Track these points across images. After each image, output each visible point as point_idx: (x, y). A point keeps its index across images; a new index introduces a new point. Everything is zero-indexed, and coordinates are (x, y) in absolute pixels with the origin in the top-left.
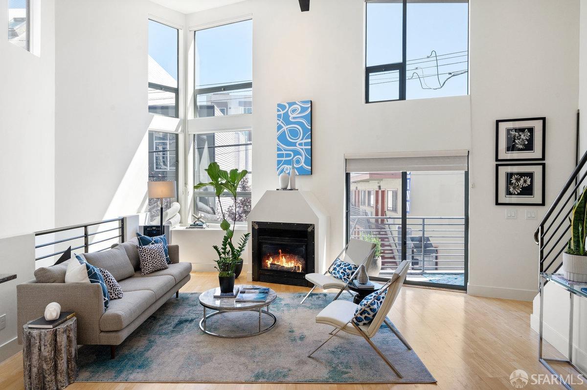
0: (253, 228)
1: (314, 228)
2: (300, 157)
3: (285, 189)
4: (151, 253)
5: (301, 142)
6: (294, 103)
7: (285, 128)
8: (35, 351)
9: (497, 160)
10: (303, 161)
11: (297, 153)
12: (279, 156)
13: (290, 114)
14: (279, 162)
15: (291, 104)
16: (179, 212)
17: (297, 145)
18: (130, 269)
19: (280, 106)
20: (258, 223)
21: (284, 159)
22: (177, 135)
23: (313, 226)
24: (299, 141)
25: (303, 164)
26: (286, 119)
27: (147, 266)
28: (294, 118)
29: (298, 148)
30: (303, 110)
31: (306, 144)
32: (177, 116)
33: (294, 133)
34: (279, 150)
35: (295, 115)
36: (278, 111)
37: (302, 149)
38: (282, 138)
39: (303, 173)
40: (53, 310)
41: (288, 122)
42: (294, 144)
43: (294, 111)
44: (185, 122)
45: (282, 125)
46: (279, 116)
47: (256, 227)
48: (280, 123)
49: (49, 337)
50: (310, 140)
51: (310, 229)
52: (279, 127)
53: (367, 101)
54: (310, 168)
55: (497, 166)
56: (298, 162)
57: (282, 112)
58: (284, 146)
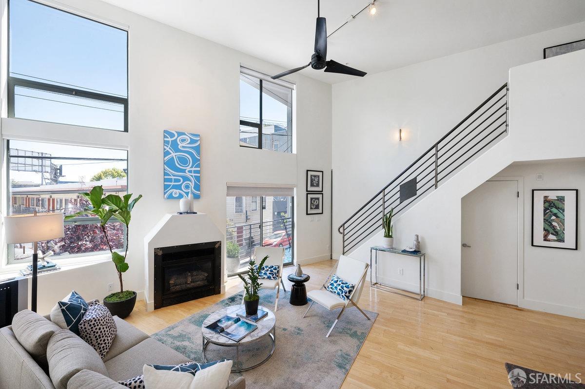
0: (156, 255)
1: (221, 244)
2: (189, 182)
5: (190, 170)
6: (184, 134)
7: (173, 154)
9: (307, 191)
10: (192, 186)
11: (186, 179)
12: (165, 180)
13: (179, 142)
14: (166, 187)
15: (180, 134)
17: (187, 171)
19: (168, 132)
20: (162, 249)
21: (172, 184)
23: (219, 243)
24: (188, 169)
25: (192, 189)
26: (174, 146)
28: (183, 147)
29: (188, 174)
30: (193, 141)
31: (195, 172)
33: (183, 161)
34: (165, 174)
35: (184, 144)
36: (165, 137)
37: (192, 176)
38: (170, 164)
41: (176, 149)
42: (184, 171)
43: (183, 140)
45: (170, 151)
46: (166, 142)
47: (160, 253)
48: (168, 149)
50: (198, 169)
51: (217, 246)
52: (166, 153)
54: (199, 192)
55: (307, 194)
56: (187, 187)
57: (170, 139)
58: (174, 172)
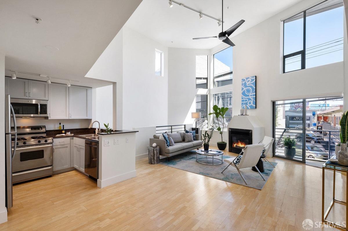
0: (229, 131)
1: (252, 132)
2: (251, 101)
3: (242, 115)
4: (188, 135)
5: (251, 95)
6: (249, 78)
10: (252, 103)
11: (249, 99)
12: (242, 101)
13: (247, 83)
14: (242, 104)
15: (247, 79)
16: (207, 124)
18: (181, 139)
19: (243, 80)
20: (231, 129)
21: (244, 102)
22: (207, 95)
23: (251, 131)
24: (250, 94)
25: (252, 104)
26: (245, 85)
27: (186, 140)
28: (248, 84)
29: (250, 97)
30: (252, 80)
31: (253, 95)
32: (207, 88)
33: (248, 91)
34: (242, 98)
35: (249, 83)
36: (242, 82)
37: (252, 97)
38: (243, 93)
39: (252, 108)
40: (154, 145)
41: (246, 86)
42: (248, 96)
43: (248, 81)
44: (209, 90)
45: (244, 88)
46: (242, 84)
50: (255, 93)
51: (250, 132)
52: (243, 89)
53: (284, 72)
54: (255, 106)
56: (250, 103)
57: (244, 82)
58: (245, 97)
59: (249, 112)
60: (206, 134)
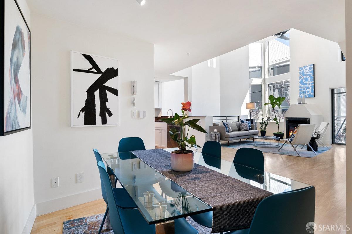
0: (286, 120)
2: (309, 89)
3: (300, 103)
4: (244, 125)
5: (310, 83)
6: (307, 66)
7: (302, 77)
8: (212, 137)
10: (310, 91)
11: (308, 88)
12: (301, 90)
13: (305, 71)
14: (300, 93)
15: (305, 67)
16: (262, 115)
17: (308, 84)
18: (237, 128)
19: (301, 68)
20: (288, 118)
22: (262, 85)
23: (309, 118)
24: (308, 83)
25: (310, 92)
26: (303, 74)
27: (242, 129)
28: (306, 73)
29: (308, 86)
30: (310, 68)
31: (311, 84)
32: (262, 78)
33: (306, 79)
34: (300, 87)
36: (300, 70)
37: (310, 86)
38: (301, 82)
39: (310, 96)
40: (215, 130)
42: (307, 84)
43: (306, 70)
44: (264, 80)
45: (301, 76)
46: (300, 73)
47: (287, 120)
48: (300, 75)
49: (214, 135)
50: (313, 82)
51: (308, 120)
52: (300, 77)
53: (342, 60)
54: (313, 94)
56: (308, 92)
57: (301, 71)
58: (302, 85)
59: (307, 101)
60: (263, 122)
